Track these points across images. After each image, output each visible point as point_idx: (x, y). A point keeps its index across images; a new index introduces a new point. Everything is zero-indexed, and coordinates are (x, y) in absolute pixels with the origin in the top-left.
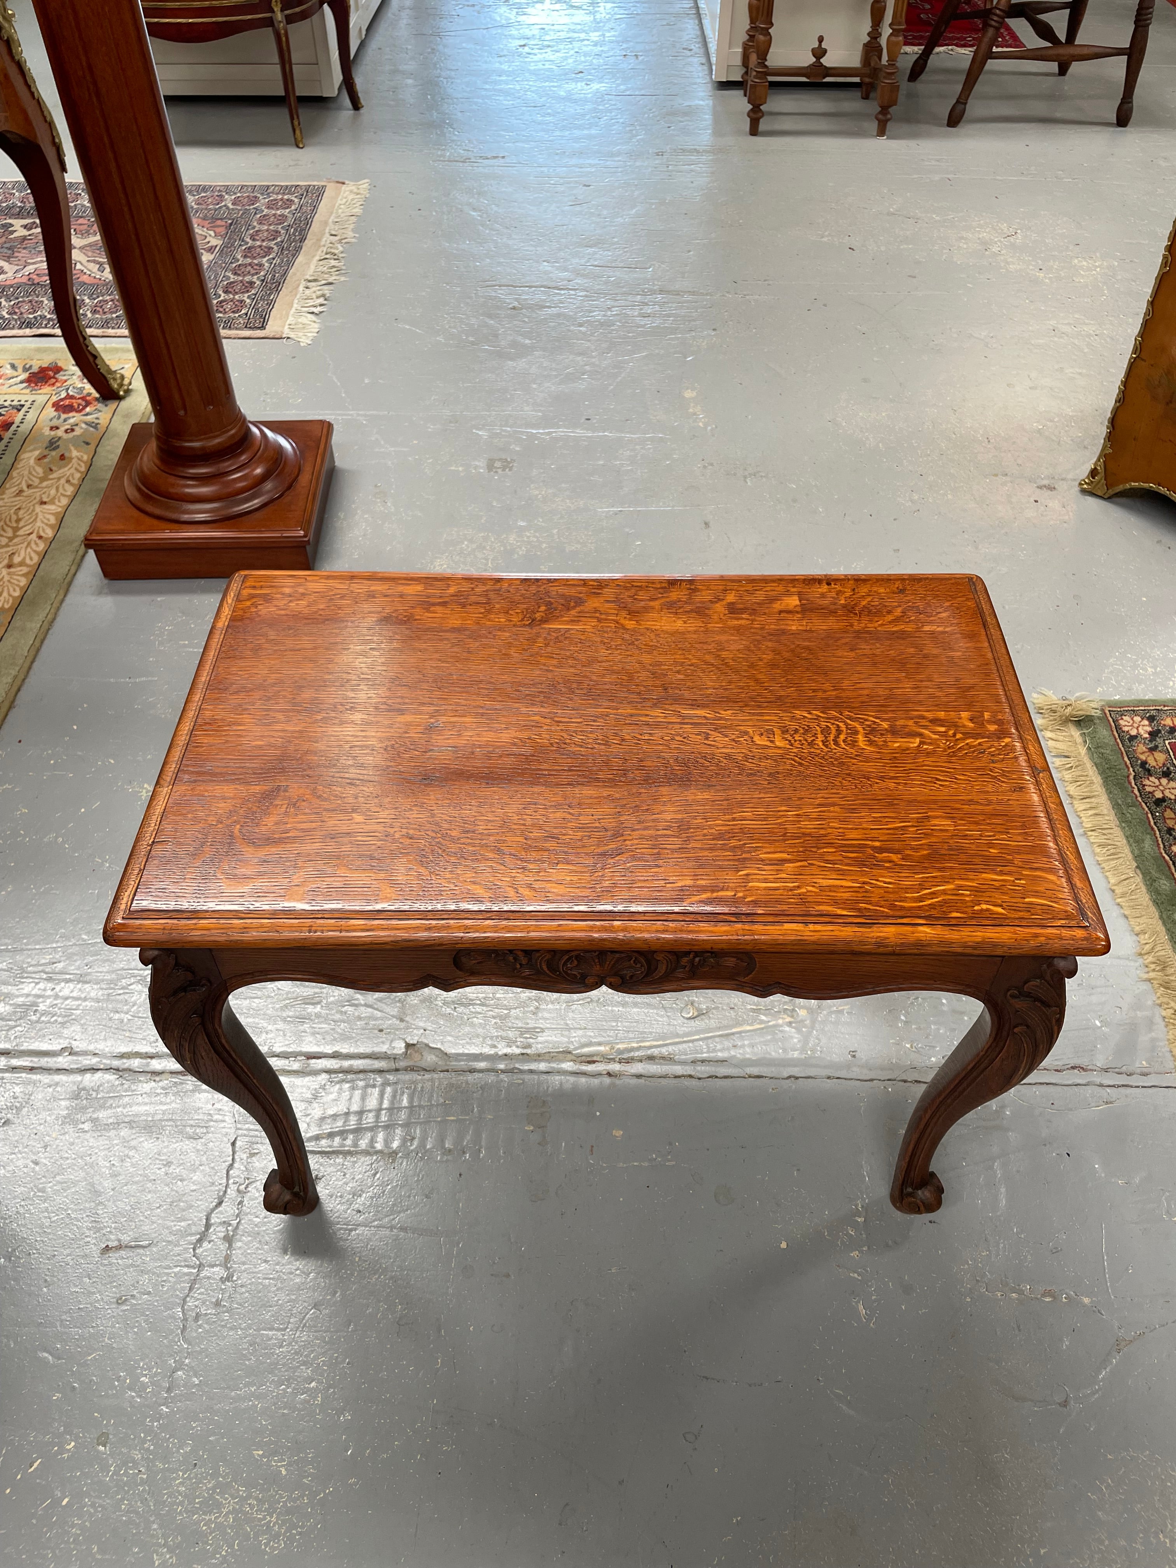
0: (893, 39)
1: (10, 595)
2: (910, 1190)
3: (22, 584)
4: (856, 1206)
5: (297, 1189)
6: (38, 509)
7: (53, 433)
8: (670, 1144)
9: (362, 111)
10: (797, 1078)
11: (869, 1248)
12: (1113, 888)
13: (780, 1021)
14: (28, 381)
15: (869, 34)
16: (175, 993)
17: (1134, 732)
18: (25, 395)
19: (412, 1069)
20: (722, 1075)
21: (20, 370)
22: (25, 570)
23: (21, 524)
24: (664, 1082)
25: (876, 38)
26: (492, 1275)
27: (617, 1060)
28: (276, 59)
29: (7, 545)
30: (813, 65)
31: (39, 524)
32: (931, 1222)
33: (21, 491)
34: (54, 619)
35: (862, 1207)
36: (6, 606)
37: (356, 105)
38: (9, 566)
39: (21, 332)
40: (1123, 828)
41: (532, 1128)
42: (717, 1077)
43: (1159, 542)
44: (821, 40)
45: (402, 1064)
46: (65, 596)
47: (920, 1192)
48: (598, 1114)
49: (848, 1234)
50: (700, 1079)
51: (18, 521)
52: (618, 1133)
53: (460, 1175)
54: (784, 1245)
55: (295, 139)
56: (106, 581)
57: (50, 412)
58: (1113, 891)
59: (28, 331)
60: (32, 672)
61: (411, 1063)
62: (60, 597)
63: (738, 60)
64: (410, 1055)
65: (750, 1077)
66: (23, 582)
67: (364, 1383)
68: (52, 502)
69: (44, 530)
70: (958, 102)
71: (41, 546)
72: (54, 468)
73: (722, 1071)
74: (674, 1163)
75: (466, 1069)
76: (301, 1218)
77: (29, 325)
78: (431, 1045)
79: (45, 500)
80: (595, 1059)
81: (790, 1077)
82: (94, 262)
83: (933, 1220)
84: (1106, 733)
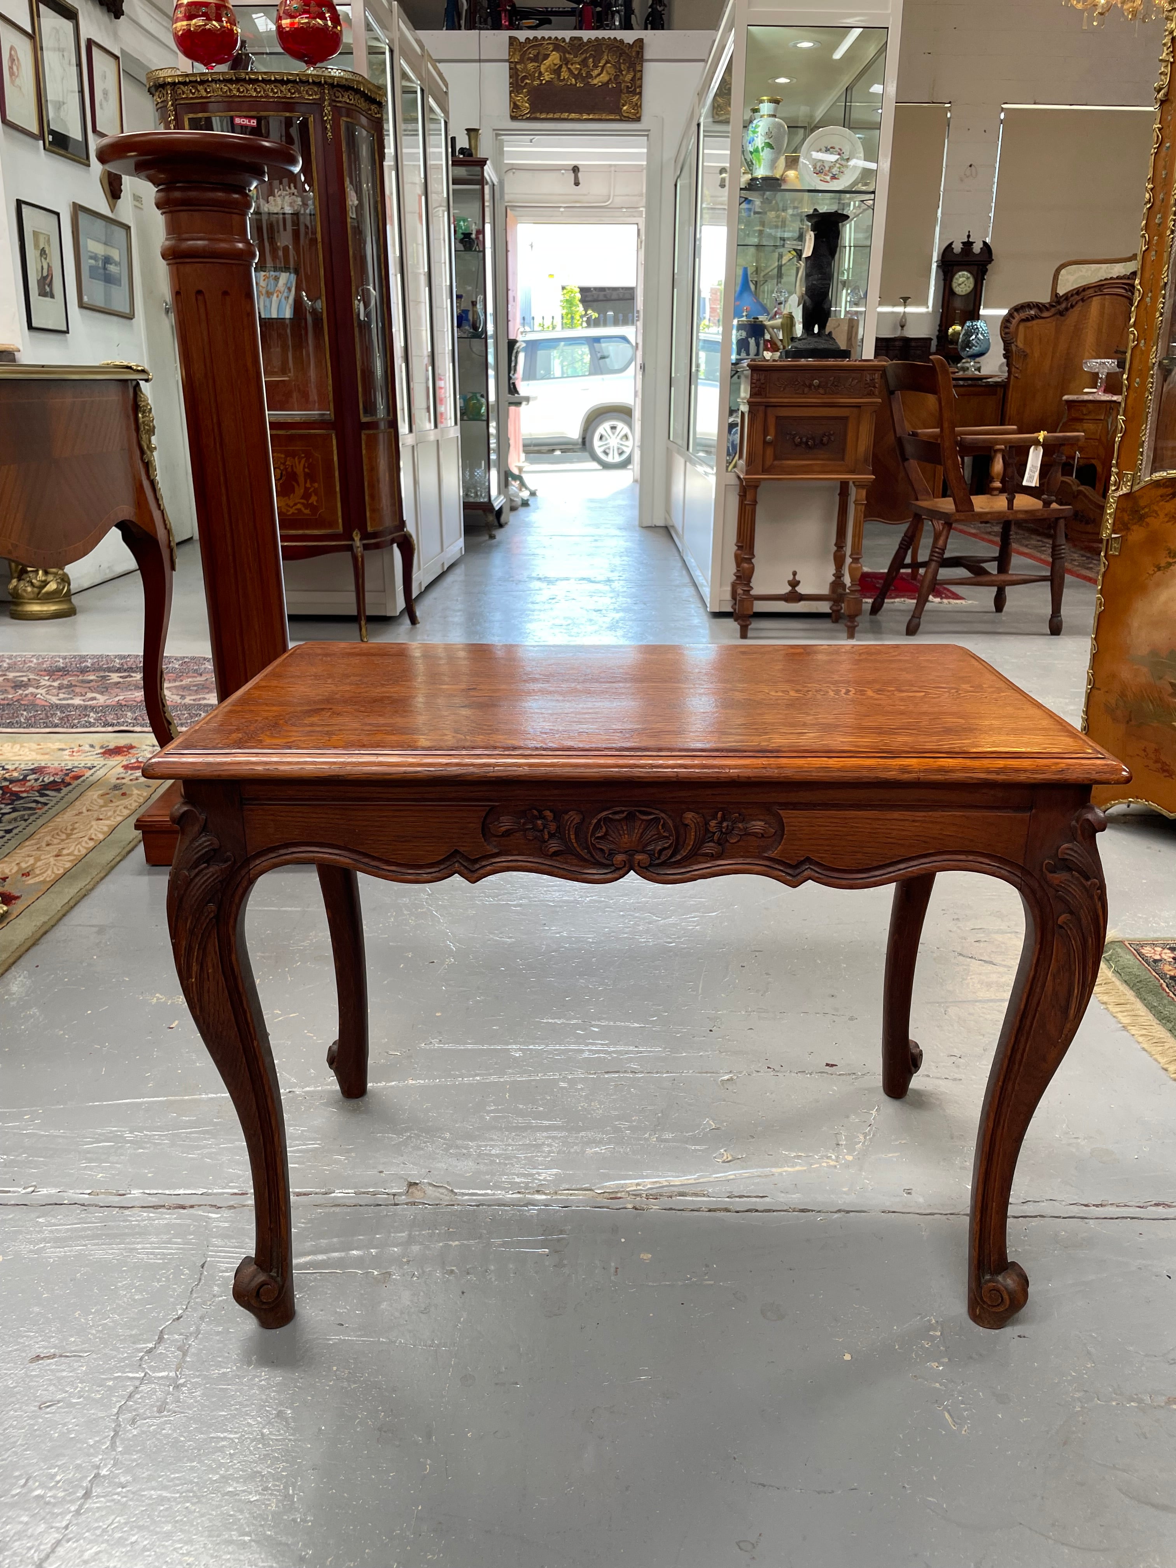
0: (853, 565)
1: (53, 872)
2: (987, 1276)
3: (67, 866)
4: (929, 1321)
6: (94, 823)
7: (118, 781)
8: (707, 1266)
9: (418, 626)
10: (848, 1212)
11: (949, 1359)
12: (1166, 1066)
13: (823, 1166)
14: (104, 753)
15: (834, 575)
17: (1157, 957)
18: (99, 761)
19: (413, 1204)
20: (762, 1209)
21: (97, 747)
22: (72, 858)
23: (75, 831)
24: (697, 1214)
25: (840, 577)
26: (496, 1384)
27: (644, 1195)
28: (353, 588)
29: (59, 844)
30: (790, 592)
31: (92, 831)
32: (1020, 1336)
33: (81, 813)
35: (937, 1322)
36: (48, 879)
37: (414, 621)
38: (57, 856)
39: (104, 729)
40: (1164, 1025)
41: (547, 1252)
42: (757, 1211)
43: (1148, 848)
44: (795, 574)
45: (403, 1200)
46: (106, 875)
47: (1000, 1278)
48: (623, 1240)
49: (922, 1347)
50: (737, 1212)
51: (72, 830)
52: (646, 1256)
53: (463, 1293)
54: (847, 1357)
55: (361, 635)
56: (148, 867)
57: (120, 770)
58: (1166, 1070)
59: (110, 729)
60: (62, 922)
61: (412, 1199)
62: (102, 875)
63: (728, 596)
64: (412, 1193)
65: (794, 1211)
66: (68, 865)
68: (108, 819)
69: (96, 835)
70: (913, 617)
71: (91, 844)
72: (114, 800)
73: (763, 1205)
74: (712, 1282)
75: (474, 1204)
76: (273, 1331)
77: (112, 725)
78: (436, 1185)
79: (101, 817)
80: (619, 1195)
81: (839, 1211)
82: (178, 695)
83: (1022, 1334)
84: (1128, 957)
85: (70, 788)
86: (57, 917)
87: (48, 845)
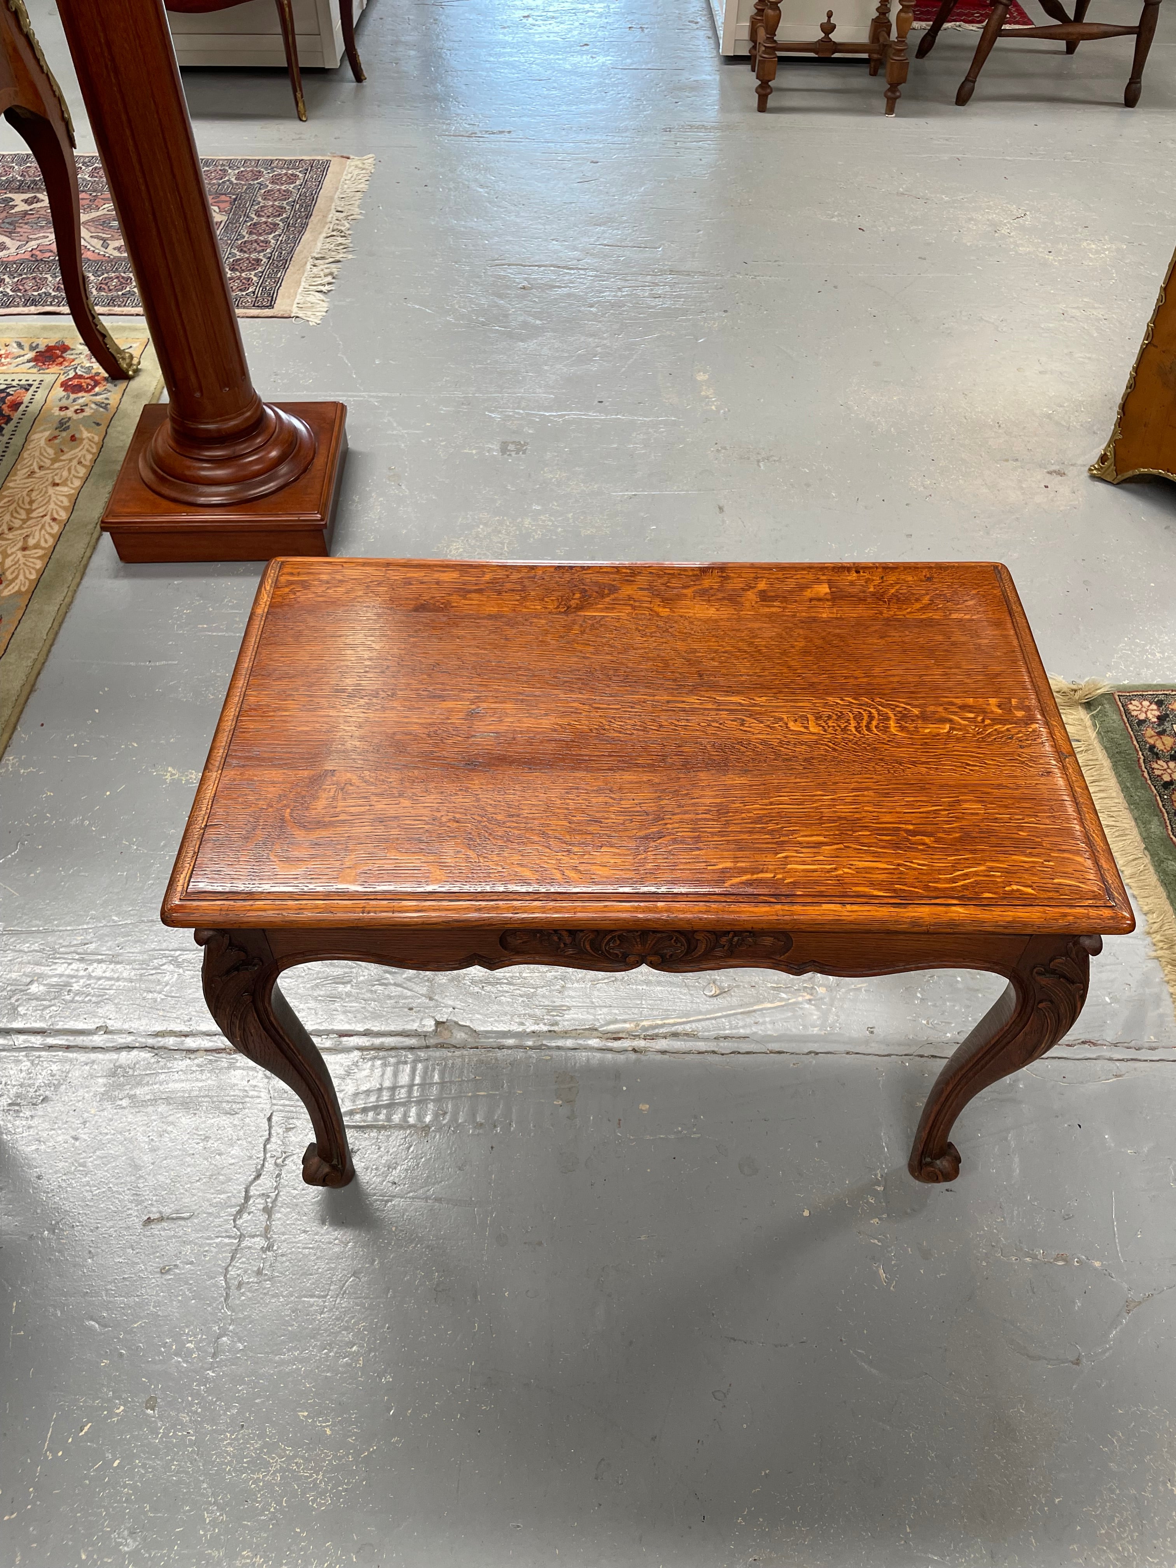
0: (903, 15)
1: (26, 578)
2: (928, 1160)
3: (38, 567)
4: (876, 1175)
5: (335, 1162)
6: (51, 491)
7: (62, 413)
8: (695, 1117)
9: (365, 83)
10: (817, 1054)
11: (888, 1215)
13: (800, 999)
14: (34, 359)
15: (877, 10)
16: (228, 972)
17: (1142, 717)
18: (32, 375)
19: (442, 1046)
20: (744, 1051)
21: (27, 348)
22: (40, 552)
23: (34, 506)
24: (688, 1057)
25: (884, 14)
26: (525, 1243)
27: (642, 1036)
28: (279, 30)
29: (21, 528)
30: (821, 40)
31: (52, 506)
32: (947, 1190)
33: (33, 472)
34: (72, 602)
35: (882, 1176)
36: (23, 589)
37: (359, 77)
38: (24, 549)
39: (26, 310)
40: (1131, 811)
41: (560, 1102)
42: (739, 1053)
43: (1166, 527)
44: (830, 15)
45: (432, 1041)
46: (81, 579)
47: (938, 1162)
48: (625, 1088)
49: (868, 1202)
50: (723, 1054)
51: (31, 502)
52: (645, 1107)
53: (492, 1148)
54: (806, 1213)
55: (298, 112)
56: (122, 564)
57: (59, 392)
59: (33, 309)
60: (51, 656)
61: (441, 1040)
62: (77, 580)
63: (745, 35)
64: (440, 1031)
65: (771, 1052)
66: (39, 565)
67: (404, 1347)
68: (64, 483)
69: (57, 512)
70: (966, 79)
71: (56, 529)
72: (65, 449)
73: (744, 1047)
74: (699, 1135)
75: (495, 1045)
76: (339, 1190)
77: (34, 303)
78: (460, 1023)
79: (57, 481)
80: (620, 1035)
81: (810, 1052)
82: (98, 238)
83: (950, 1188)
84: (1115, 717)
85: (12, 424)
86: (45, 649)
87: (10, 529)
